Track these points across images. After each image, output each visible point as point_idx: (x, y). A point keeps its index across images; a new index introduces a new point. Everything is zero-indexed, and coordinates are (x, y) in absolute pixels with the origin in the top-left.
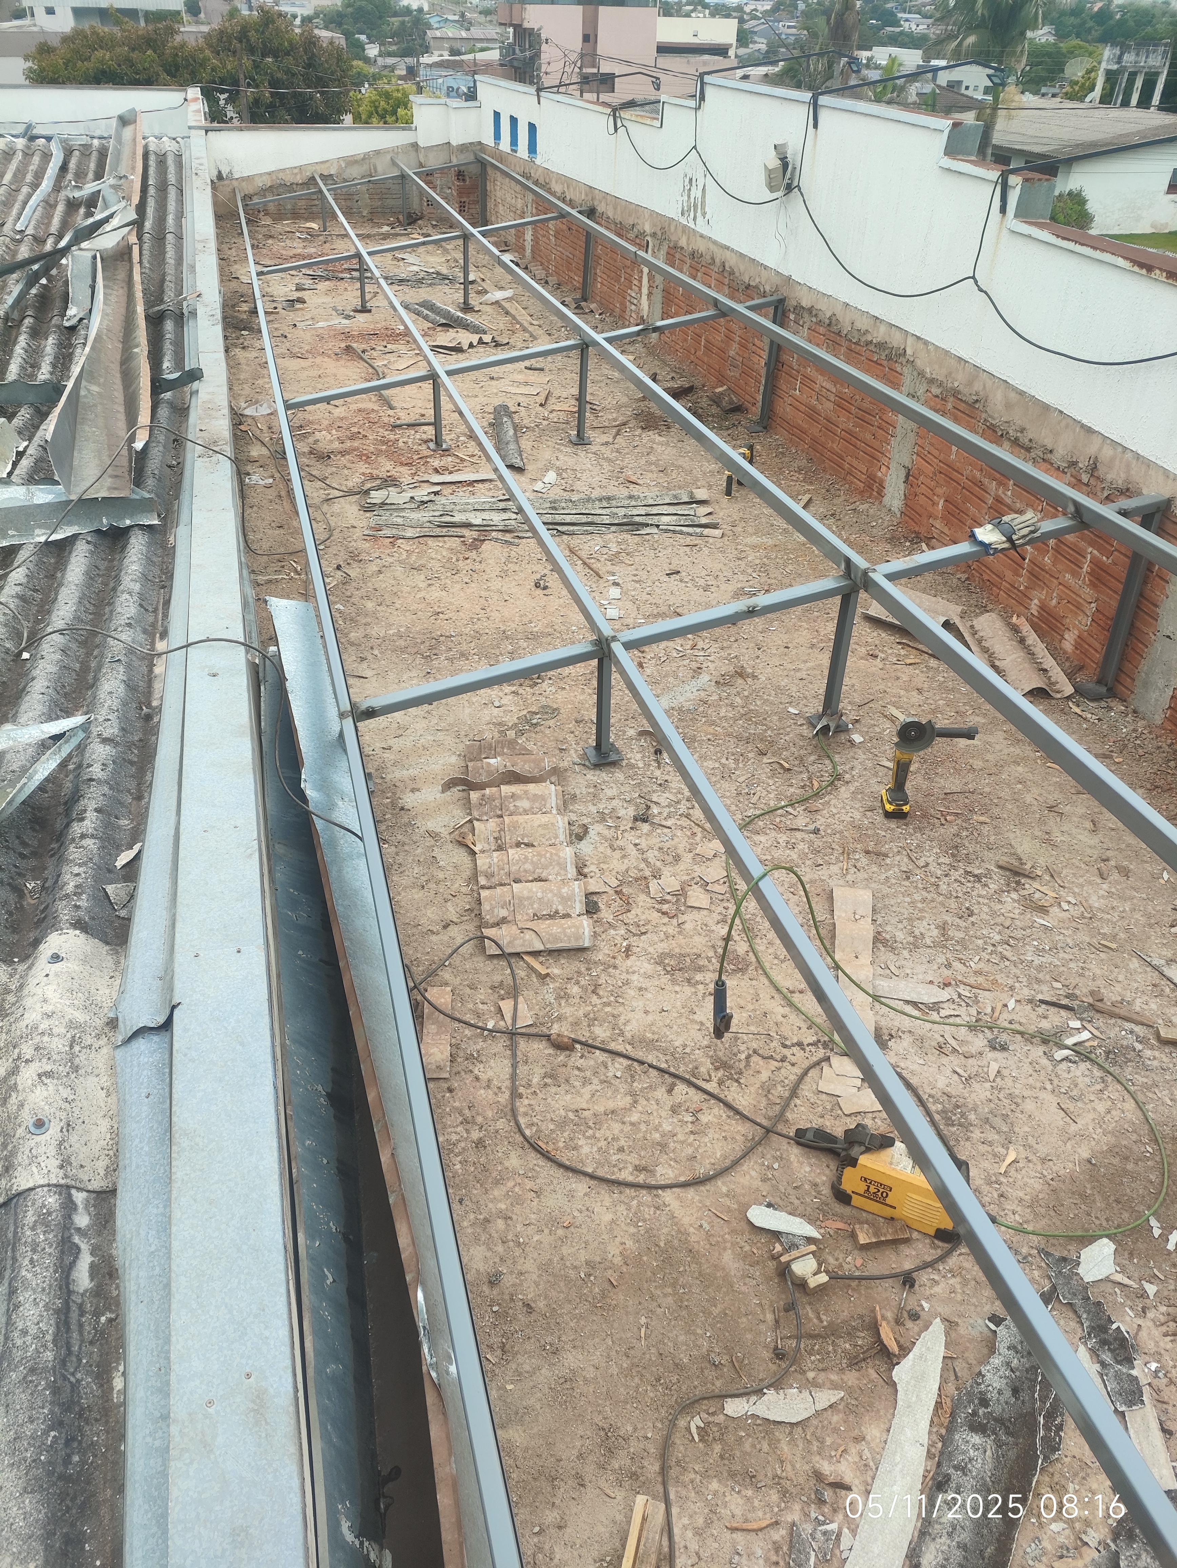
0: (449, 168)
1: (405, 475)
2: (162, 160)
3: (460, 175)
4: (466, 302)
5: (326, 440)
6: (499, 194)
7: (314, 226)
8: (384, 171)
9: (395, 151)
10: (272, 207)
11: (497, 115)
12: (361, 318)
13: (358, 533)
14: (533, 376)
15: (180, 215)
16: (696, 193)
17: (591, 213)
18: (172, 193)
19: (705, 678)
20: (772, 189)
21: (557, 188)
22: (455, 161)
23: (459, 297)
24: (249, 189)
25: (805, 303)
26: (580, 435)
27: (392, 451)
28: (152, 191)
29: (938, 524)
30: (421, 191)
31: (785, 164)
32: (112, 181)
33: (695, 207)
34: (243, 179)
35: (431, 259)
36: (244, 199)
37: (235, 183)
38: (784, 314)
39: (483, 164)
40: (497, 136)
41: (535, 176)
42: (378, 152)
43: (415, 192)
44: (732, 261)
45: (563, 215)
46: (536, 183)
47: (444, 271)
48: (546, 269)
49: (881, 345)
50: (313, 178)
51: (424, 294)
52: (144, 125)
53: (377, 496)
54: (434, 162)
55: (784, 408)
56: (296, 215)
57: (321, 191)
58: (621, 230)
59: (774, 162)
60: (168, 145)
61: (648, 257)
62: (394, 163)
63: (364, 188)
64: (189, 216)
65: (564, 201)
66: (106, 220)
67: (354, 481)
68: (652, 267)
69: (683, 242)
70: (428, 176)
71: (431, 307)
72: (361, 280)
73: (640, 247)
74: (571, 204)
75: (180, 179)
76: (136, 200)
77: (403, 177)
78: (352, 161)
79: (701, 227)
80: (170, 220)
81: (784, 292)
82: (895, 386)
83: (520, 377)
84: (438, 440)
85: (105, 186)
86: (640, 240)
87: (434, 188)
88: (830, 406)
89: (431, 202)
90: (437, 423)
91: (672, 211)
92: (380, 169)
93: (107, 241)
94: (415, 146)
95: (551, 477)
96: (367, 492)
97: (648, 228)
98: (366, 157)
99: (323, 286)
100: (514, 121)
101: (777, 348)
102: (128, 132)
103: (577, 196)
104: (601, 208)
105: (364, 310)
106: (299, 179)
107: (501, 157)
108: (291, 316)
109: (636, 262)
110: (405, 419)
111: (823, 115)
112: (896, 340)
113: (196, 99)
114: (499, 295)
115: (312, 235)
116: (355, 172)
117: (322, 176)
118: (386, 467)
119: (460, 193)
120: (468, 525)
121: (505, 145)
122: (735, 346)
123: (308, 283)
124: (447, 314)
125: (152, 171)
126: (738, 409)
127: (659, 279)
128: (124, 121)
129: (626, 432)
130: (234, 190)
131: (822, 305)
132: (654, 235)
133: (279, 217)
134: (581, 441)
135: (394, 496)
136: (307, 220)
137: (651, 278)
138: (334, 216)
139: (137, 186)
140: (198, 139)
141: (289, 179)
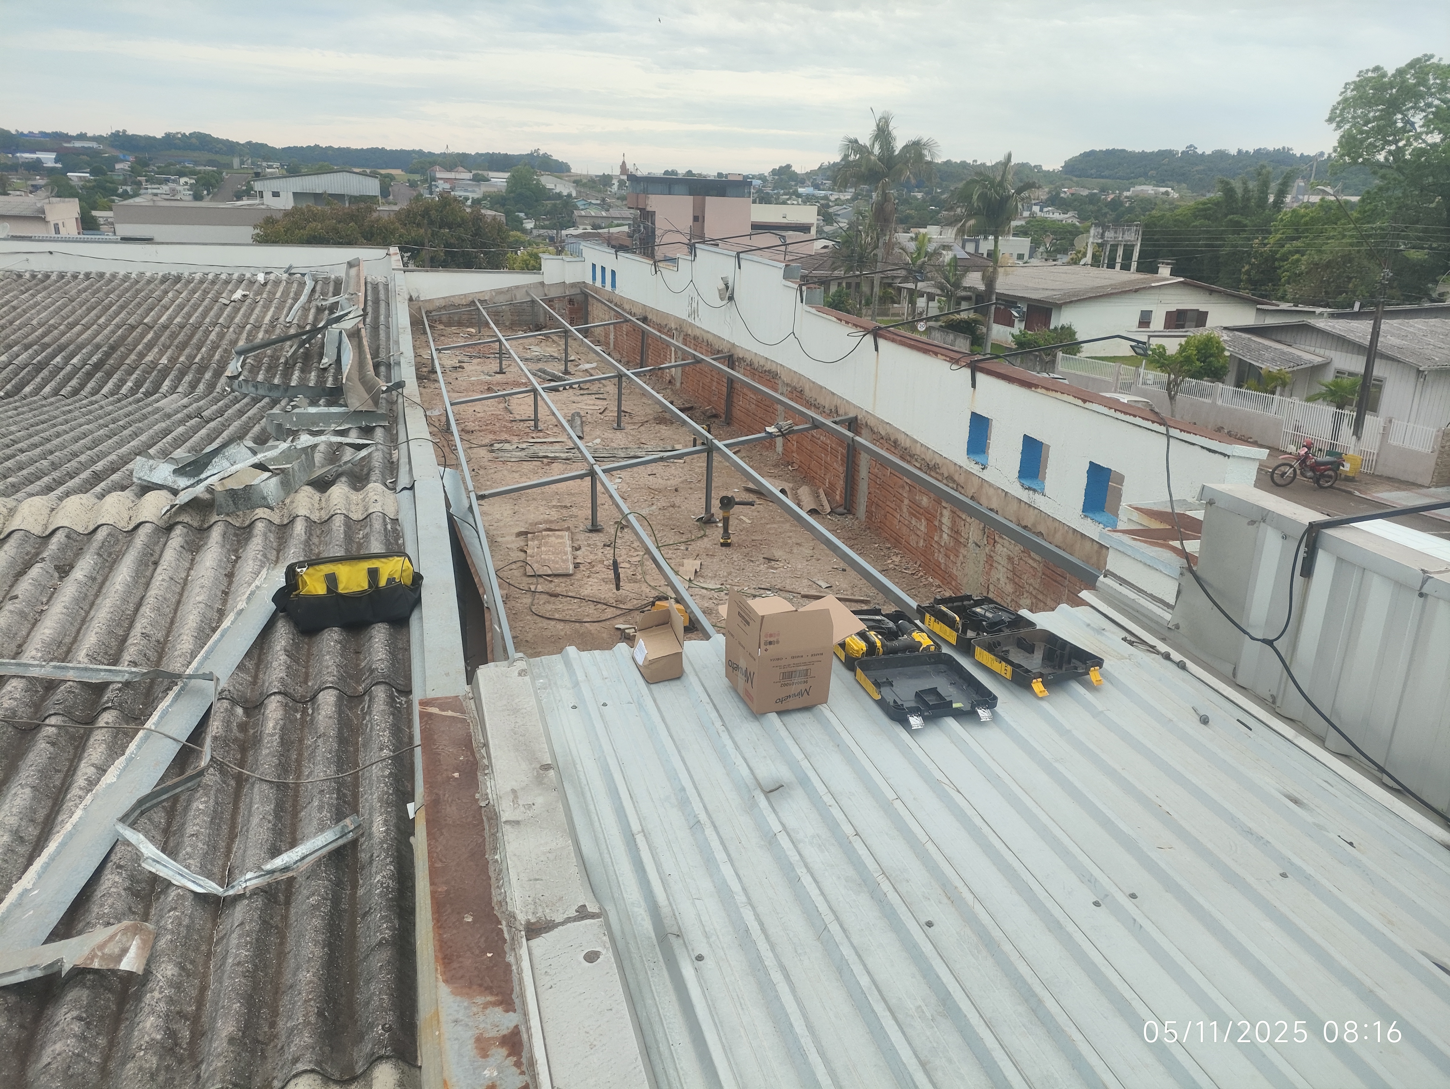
0: (564, 297)
1: (515, 439)
2: (375, 287)
3: (571, 301)
4: (566, 369)
5: (471, 426)
6: (595, 312)
7: (473, 330)
8: (521, 297)
9: (529, 286)
10: (444, 319)
11: (594, 266)
12: (499, 376)
13: (485, 460)
14: (599, 402)
15: (388, 316)
16: (694, 305)
17: (645, 320)
18: (383, 305)
19: (654, 507)
20: (722, 299)
21: (627, 307)
22: (568, 293)
23: (563, 368)
24: (430, 307)
25: (741, 356)
26: (619, 425)
27: (510, 431)
28: (370, 303)
29: (795, 455)
30: (546, 312)
31: (727, 288)
32: (346, 296)
33: (694, 313)
34: (426, 301)
35: (548, 349)
36: (426, 313)
37: (421, 304)
38: (733, 363)
39: (586, 295)
40: (594, 278)
41: (615, 301)
42: (517, 287)
43: (542, 311)
44: (711, 339)
45: (627, 321)
46: (616, 305)
47: (556, 355)
48: (622, 355)
49: (769, 371)
50: (473, 302)
51: (540, 365)
52: (364, 266)
53: (497, 446)
54: (553, 294)
55: (737, 413)
56: (460, 324)
57: (478, 309)
58: (660, 328)
59: (722, 286)
60: (380, 279)
61: (674, 342)
62: (528, 294)
63: (507, 308)
64: (394, 317)
65: (631, 314)
66: (346, 314)
67: (487, 441)
68: (677, 347)
69: (690, 332)
70: (550, 301)
71: (544, 372)
72: (500, 359)
73: (670, 336)
74: (634, 315)
75: (387, 297)
76: (362, 306)
77: (533, 301)
78: (500, 292)
79: (697, 323)
80: (382, 318)
81: (733, 351)
82: (776, 391)
83: (592, 402)
84: (536, 426)
85: (342, 298)
86: (670, 333)
87: (554, 309)
88: (753, 406)
89: (552, 318)
90: (536, 420)
91: (684, 316)
92: (518, 297)
93: (347, 324)
94: (542, 284)
95: (598, 441)
96: (492, 445)
97: (673, 326)
98: (509, 290)
99: (476, 361)
100: (603, 269)
101: (731, 382)
102: (353, 271)
103: (638, 311)
104: (649, 317)
105: (501, 372)
106: (464, 302)
107: (596, 290)
108: (455, 375)
109: (668, 345)
110: (518, 417)
111: (742, 263)
112: (774, 369)
113: (396, 254)
114: (587, 366)
115: (471, 335)
116: (502, 299)
117: (479, 300)
118: (504, 436)
119: (571, 313)
120: (546, 457)
121: (598, 284)
122: (715, 384)
123: (466, 359)
124: (553, 375)
125: (369, 293)
126: (715, 416)
127: (679, 353)
128: (350, 265)
129: (647, 425)
130: (420, 308)
131: (747, 356)
132: (676, 329)
133: (449, 324)
134: (619, 427)
135: (507, 446)
136: (468, 327)
137: (676, 353)
138: (487, 324)
139: (362, 299)
140: (400, 276)
141: (457, 302)
